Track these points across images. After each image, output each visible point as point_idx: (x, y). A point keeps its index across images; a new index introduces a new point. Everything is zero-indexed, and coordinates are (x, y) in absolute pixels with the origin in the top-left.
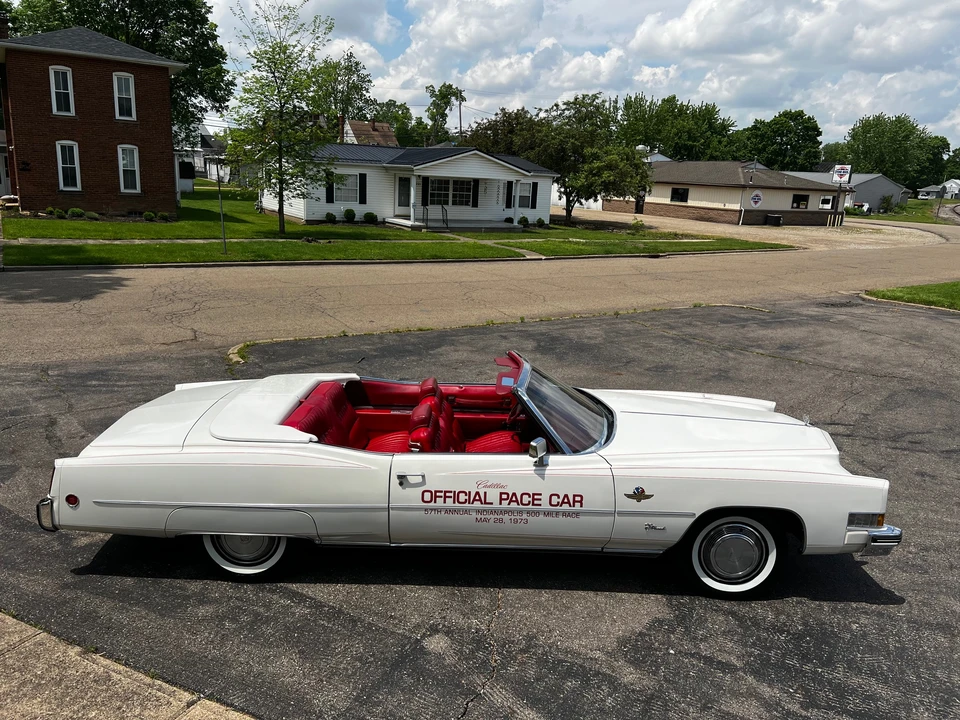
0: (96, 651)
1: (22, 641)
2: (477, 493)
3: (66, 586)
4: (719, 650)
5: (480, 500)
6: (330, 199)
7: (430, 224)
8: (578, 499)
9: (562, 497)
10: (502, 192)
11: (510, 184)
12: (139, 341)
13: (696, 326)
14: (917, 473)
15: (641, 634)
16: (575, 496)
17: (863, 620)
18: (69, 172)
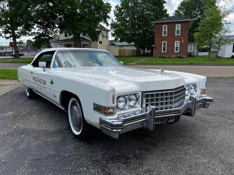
6: (233, 51)
9: (44, 81)
18: (164, 49)
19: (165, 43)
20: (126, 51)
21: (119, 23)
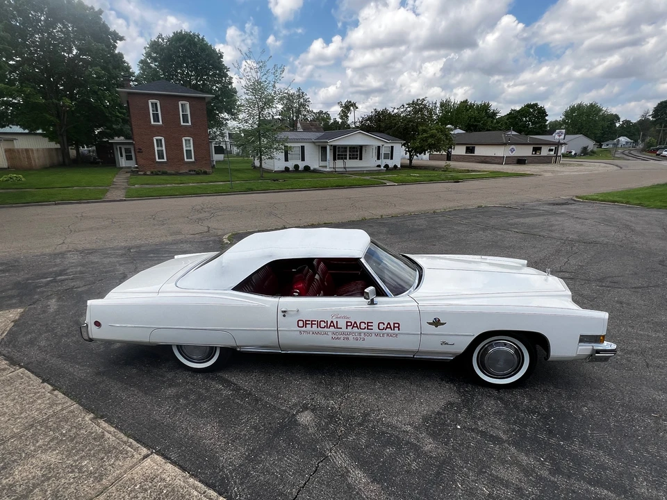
0: (102, 417)
1: (62, 410)
2: (332, 322)
3: (98, 374)
4: (491, 426)
5: (334, 326)
6: (286, 160)
7: (337, 170)
8: (396, 325)
9: (386, 325)
10: (375, 152)
11: (379, 147)
12: (180, 233)
13: (479, 217)
14: (617, 302)
15: (439, 413)
16: (394, 324)
17: (590, 405)
18: (160, 152)
19: (159, 142)
20: (33, 153)
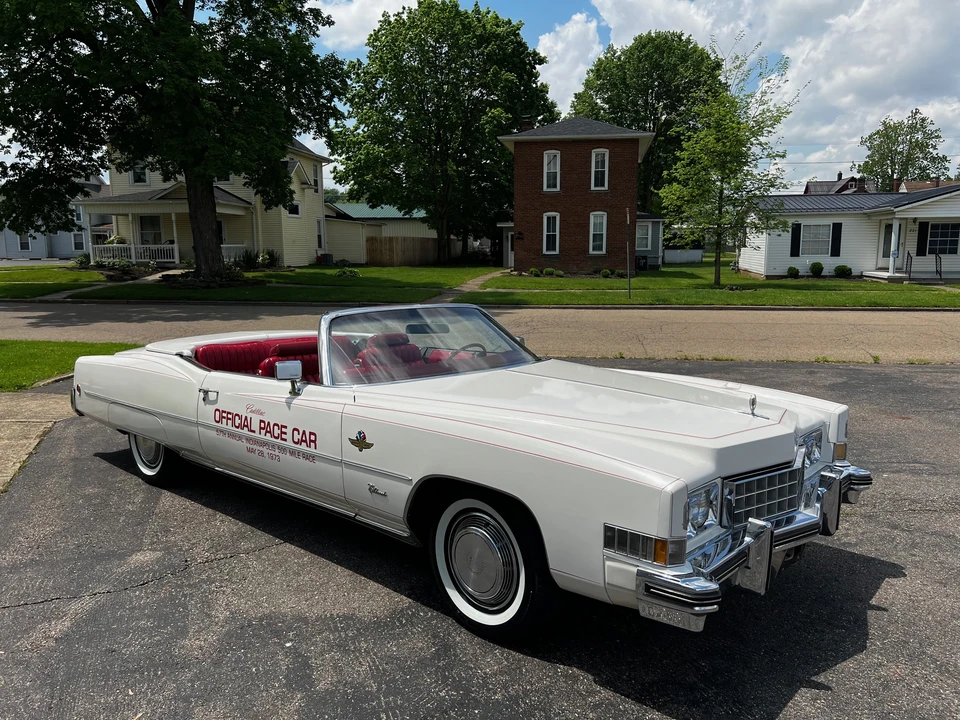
2: (246, 418)
5: (247, 426)
6: (795, 252)
7: (916, 275)
8: (313, 438)
9: (301, 434)
15: (303, 619)
16: (310, 434)
18: (551, 239)
19: (552, 220)
20: (398, 243)
21: (366, 129)
